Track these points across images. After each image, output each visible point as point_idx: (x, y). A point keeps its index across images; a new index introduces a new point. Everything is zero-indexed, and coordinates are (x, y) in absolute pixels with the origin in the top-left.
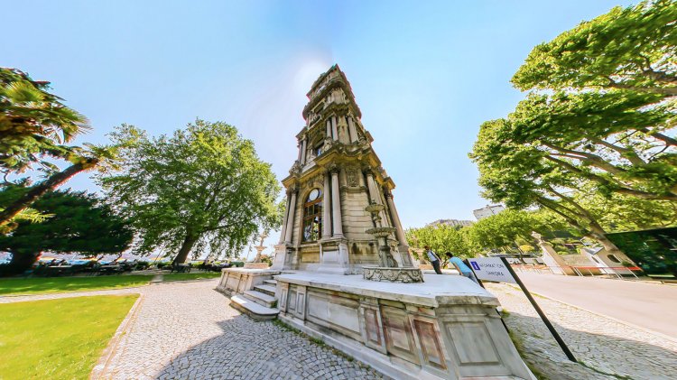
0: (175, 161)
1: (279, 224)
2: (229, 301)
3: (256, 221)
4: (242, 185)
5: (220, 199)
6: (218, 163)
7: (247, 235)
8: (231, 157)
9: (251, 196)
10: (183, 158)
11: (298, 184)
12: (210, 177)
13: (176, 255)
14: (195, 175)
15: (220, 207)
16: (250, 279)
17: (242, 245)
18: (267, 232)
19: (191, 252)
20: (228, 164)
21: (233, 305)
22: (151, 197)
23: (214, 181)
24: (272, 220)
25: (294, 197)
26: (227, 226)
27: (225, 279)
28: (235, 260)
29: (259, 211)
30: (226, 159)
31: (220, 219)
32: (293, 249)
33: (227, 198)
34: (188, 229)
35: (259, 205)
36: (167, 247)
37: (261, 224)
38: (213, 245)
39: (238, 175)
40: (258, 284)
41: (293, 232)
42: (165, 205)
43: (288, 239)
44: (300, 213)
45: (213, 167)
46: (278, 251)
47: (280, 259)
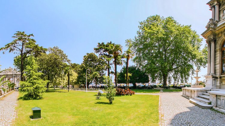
0: (144, 44)
1: (205, 63)
2: (188, 101)
3: (191, 63)
4: (176, 44)
5: (169, 54)
6: (159, 36)
7: (188, 71)
8: (164, 31)
9: (183, 48)
10: (146, 41)
11: (215, 35)
12: (159, 45)
13: (163, 82)
14: (153, 47)
15: (170, 58)
16: (196, 92)
17: (187, 77)
18: (199, 68)
19: (167, 81)
20: (164, 35)
21: (191, 102)
22: (146, 62)
23: (162, 46)
24: (200, 61)
25: (213, 44)
26: (177, 68)
27: (184, 92)
28: (186, 84)
29: (191, 56)
30: (161, 33)
31: (173, 65)
32: (217, 78)
33: (171, 53)
34: (162, 71)
35: (190, 53)
36: (159, 80)
37: (194, 64)
38: (174, 78)
39: (172, 39)
40: (200, 95)
41: (215, 68)
42: (151, 64)
43: (212, 72)
44: (218, 55)
45: (159, 39)
46: (208, 79)
47: (209, 83)
